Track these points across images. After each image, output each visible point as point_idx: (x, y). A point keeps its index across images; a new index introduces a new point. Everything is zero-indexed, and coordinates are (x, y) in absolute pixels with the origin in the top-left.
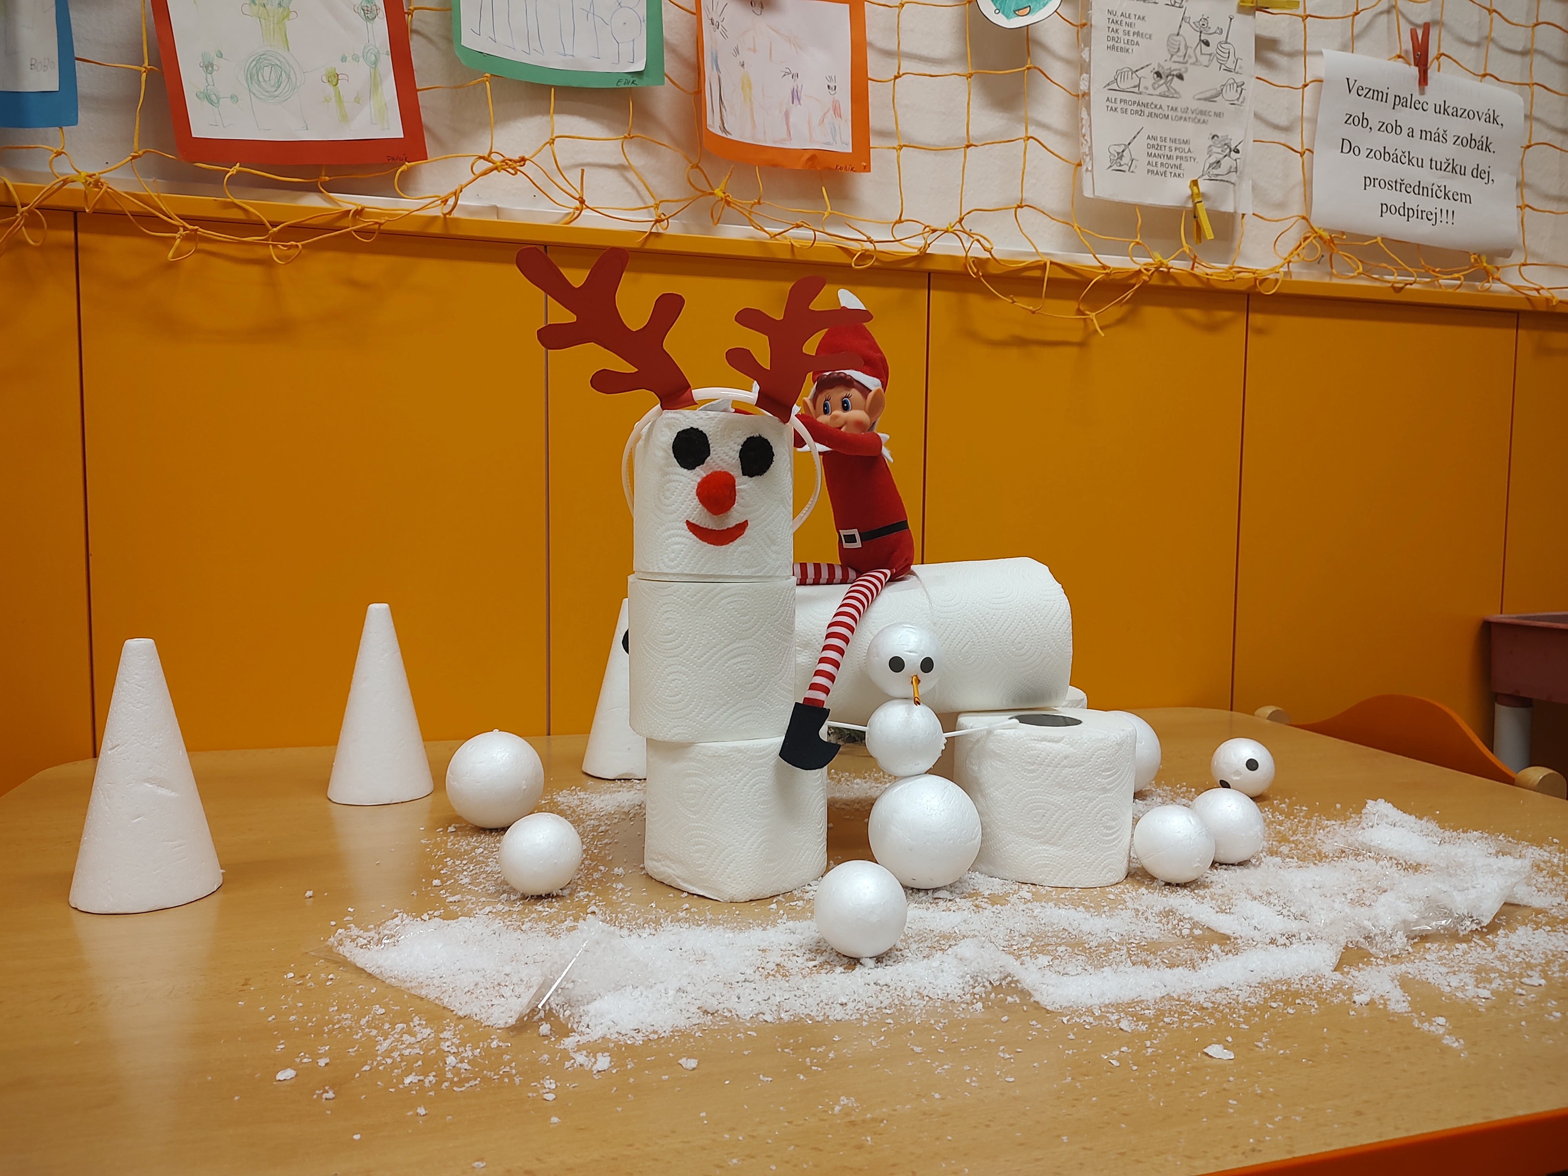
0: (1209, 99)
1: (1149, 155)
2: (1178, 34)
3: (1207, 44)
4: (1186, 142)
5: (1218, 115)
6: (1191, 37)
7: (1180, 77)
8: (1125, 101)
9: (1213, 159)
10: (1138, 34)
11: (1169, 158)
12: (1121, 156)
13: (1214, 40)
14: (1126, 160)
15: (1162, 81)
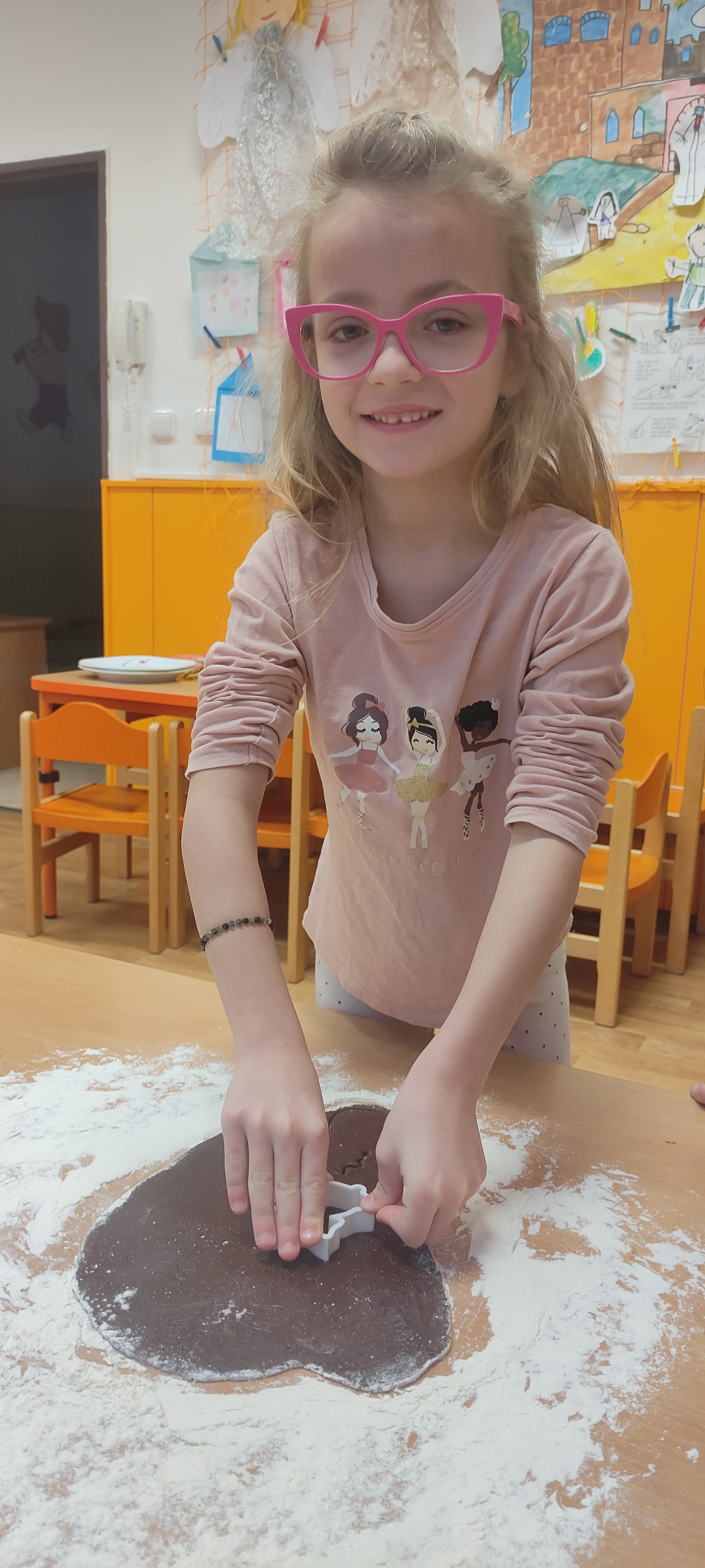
0: (691, 396)
1: (653, 428)
2: (675, 366)
3: (691, 368)
4: (675, 419)
5: (695, 403)
6: (683, 366)
7: (675, 387)
8: (641, 404)
9: (688, 426)
10: (654, 370)
11: (665, 428)
12: (637, 430)
13: (695, 366)
14: (640, 431)
15: (664, 391)
